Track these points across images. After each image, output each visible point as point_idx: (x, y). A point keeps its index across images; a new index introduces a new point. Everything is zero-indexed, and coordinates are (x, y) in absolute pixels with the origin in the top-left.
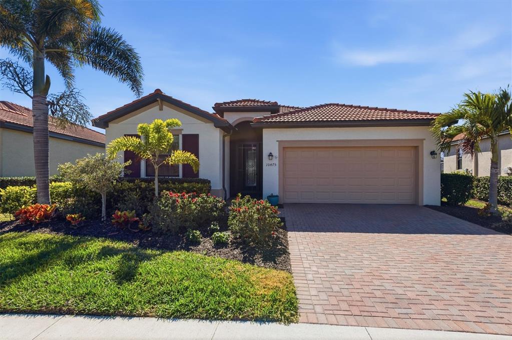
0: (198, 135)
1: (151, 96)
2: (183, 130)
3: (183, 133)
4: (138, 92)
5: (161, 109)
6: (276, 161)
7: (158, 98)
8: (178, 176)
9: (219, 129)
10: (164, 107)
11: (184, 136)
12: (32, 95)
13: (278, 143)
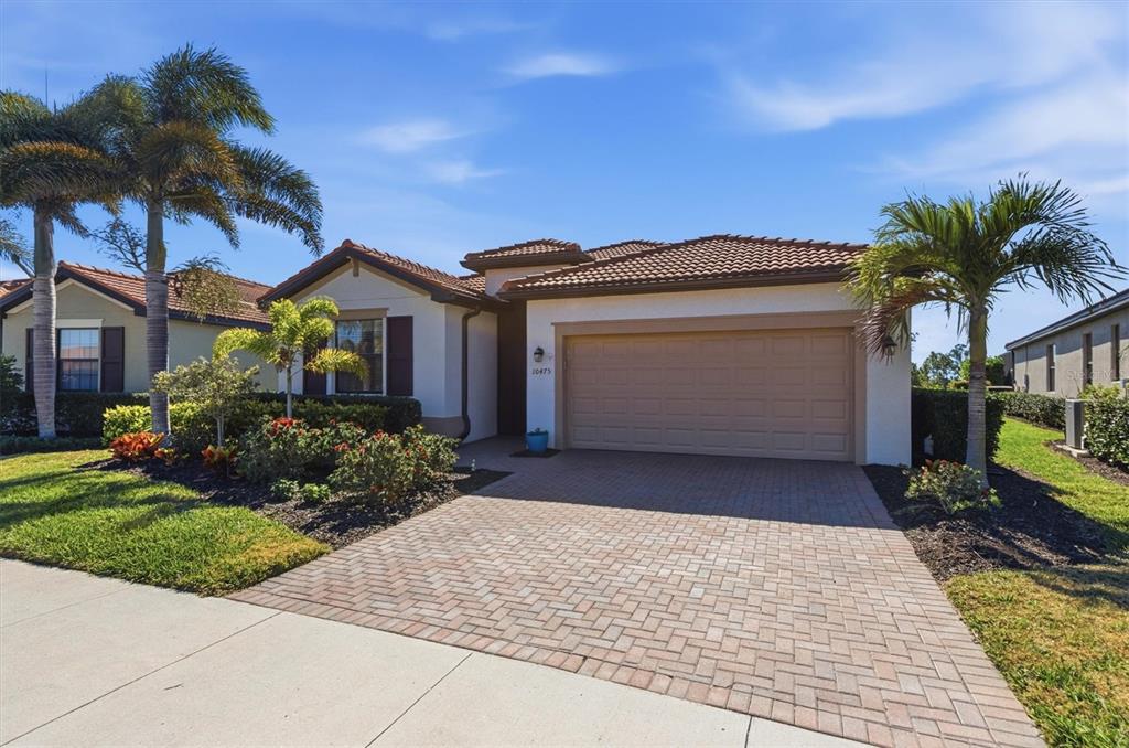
0: (411, 317)
1: (337, 253)
2: (387, 309)
3: (388, 315)
4: (317, 248)
5: (356, 274)
6: (549, 363)
7: (349, 256)
8: (381, 392)
9: (443, 305)
10: (361, 269)
11: (390, 320)
12: (145, 269)
13: (553, 327)
